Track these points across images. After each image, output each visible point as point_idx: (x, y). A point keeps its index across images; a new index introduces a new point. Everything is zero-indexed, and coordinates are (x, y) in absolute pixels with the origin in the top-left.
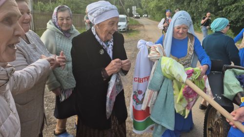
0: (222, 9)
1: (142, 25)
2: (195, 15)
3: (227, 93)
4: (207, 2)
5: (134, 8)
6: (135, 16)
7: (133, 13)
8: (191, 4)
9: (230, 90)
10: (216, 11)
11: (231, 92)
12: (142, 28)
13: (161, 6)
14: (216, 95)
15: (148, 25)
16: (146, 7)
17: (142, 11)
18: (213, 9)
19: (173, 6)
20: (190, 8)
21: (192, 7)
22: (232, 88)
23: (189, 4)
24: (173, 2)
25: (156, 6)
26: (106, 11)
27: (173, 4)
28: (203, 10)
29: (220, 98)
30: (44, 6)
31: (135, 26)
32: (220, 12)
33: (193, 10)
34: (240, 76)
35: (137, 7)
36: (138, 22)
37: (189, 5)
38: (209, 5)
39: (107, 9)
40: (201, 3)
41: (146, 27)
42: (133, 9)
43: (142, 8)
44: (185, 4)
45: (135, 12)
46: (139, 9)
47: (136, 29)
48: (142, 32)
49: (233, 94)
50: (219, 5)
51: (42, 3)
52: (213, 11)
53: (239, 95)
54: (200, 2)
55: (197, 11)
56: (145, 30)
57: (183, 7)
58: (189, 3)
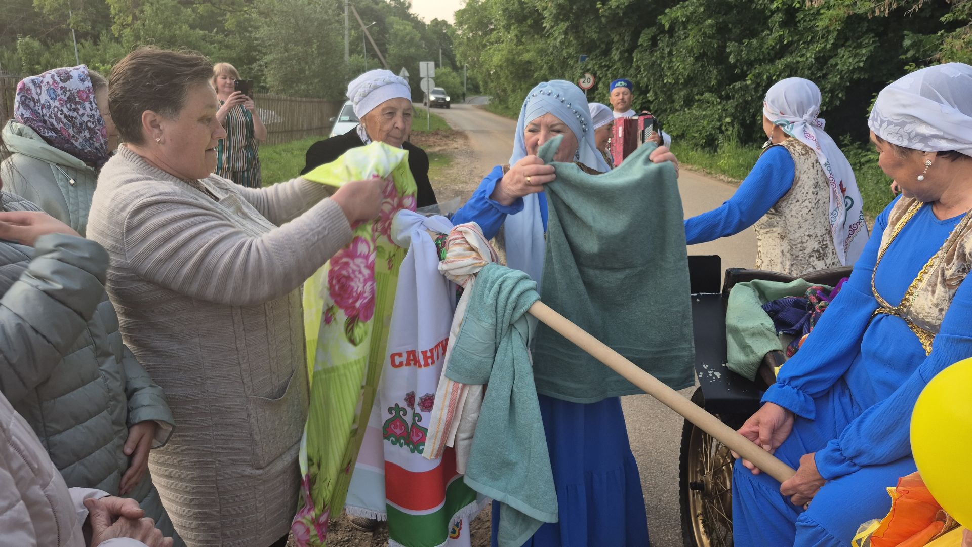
0: (743, 77)
1: (460, 134)
2: (650, 96)
3: (736, 356)
4: (690, 50)
5: (427, 69)
6: (432, 98)
7: (423, 86)
8: (636, 56)
9: (744, 347)
10: (721, 84)
11: (747, 355)
12: (458, 143)
13: (529, 62)
14: (705, 367)
15: (482, 132)
16: (473, 65)
17: (458, 80)
18: (714, 75)
19: (571, 62)
20: (632, 71)
21: (638, 68)
22: (749, 341)
23: (627, 58)
24: (571, 50)
25: (511, 62)
26: (376, 88)
27: (570, 56)
28: (677, 81)
29: (718, 375)
30: (47, 55)
31: (432, 139)
32: (738, 85)
33: (644, 78)
34: (775, 302)
35: (437, 66)
36: (442, 121)
37: (630, 60)
38: (697, 59)
39: (378, 83)
40: (670, 53)
41: (477, 143)
42: (423, 74)
43: (455, 68)
44: (615, 55)
45: (432, 82)
46: (443, 70)
47: (437, 149)
48: (461, 160)
49: (752, 358)
50: (732, 60)
51: (36, 44)
52: (713, 82)
53: (771, 361)
54: (667, 50)
55: (655, 80)
56: (472, 154)
57: (609, 67)
58: (630, 51)
